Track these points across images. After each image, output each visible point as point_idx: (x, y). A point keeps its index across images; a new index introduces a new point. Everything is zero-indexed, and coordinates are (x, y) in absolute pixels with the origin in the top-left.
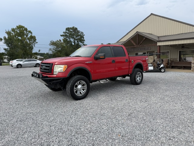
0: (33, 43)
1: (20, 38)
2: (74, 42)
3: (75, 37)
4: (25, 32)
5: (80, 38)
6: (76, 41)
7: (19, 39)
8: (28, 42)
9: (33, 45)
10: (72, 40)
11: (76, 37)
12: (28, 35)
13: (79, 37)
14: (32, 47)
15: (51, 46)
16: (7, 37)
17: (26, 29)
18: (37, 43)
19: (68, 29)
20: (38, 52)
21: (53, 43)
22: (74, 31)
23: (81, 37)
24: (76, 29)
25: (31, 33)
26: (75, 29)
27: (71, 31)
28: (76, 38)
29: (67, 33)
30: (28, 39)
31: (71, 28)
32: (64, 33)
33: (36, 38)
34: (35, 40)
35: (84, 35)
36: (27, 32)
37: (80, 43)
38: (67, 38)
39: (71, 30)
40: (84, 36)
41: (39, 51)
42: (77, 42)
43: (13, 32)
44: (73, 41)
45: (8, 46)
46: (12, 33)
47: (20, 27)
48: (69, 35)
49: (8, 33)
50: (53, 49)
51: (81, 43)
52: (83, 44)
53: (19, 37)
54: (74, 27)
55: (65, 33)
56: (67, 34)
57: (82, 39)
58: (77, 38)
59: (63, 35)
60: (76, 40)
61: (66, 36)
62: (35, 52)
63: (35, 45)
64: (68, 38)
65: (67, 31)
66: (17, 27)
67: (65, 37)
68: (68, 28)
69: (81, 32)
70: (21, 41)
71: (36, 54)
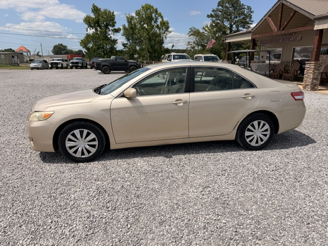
0: (164, 33)
2: (231, 29)
3: (233, 17)
4: (153, 15)
5: (243, 18)
6: (234, 26)
8: (158, 31)
9: (164, 37)
10: (226, 24)
11: (236, 17)
12: (158, 20)
13: (241, 18)
14: (163, 40)
15: (192, 37)
16: (127, 26)
17: (156, 11)
18: (170, 32)
19: (221, 3)
20: (171, 48)
21: (196, 33)
22: (233, 6)
23: (245, 16)
25: (162, 17)
27: (226, 7)
29: (220, 11)
30: (157, 26)
31: (227, 2)
32: (213, 11)
33: (169, 25)
34: (167, 28)
35: (253, 12)
36: (157, 16)
37: (241, 28)
38: (218, 21)
39: (227, 5)
40: (252, 14)
41: (173, 46)
42: (237, 26)
43: (137, 17)
44: (228, 26)
45: (128, 40)
46: (136, 19)
47: (148, 8)
48: (222, 14)
49: (130, 20)
50: (194, 42)
51: (244, 28)
53: (145, 25)
55: (215, 11)
56: (218, 12)
57: (248, 20)
58: (238, 19)
59: (211, 14)
60: (234, 24)
61: (216, 16)
63: (167, 37)
64: (220, 20)
65: (220, 7)
66: (143, 7)
67: (214, 19)
69: (246, 7)
70: (147, 31)
71: (168, 51)
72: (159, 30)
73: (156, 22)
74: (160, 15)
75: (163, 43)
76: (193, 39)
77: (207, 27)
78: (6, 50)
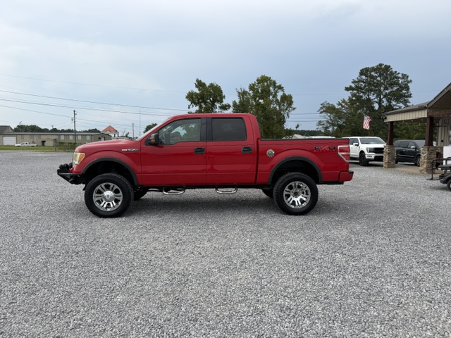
0: (286, 109)
1: (262, 102)
2: (380, 103)
3: (382, 89)
4: (271, 88)
5: (397, 89)
6: (385, 100)
7: (258, 104)
8: (278, 107)
9: (286, 115)
10: (373, 98)
11: (386, 88)
12: (278, 94)
13: (394, 89)
14: (284, 119)
15: (324, 114)
16: (238, 101)
17: (274, 83)
18: (294, 109)
19: (364, 72)
20: (295, 129)
21: (329, 109)
22: (381, 75)
23: (400, 86)
24: (387, 67)
25: (283, 90)
26: (384, 70)
27: (372, 77)
28: (386, 91)
29: (363, 81)
30: (277, 102)
31: (373, 69)
32: (354, 82)
33: (293, 100)
34: (290, 103)
35: (411, 81)
36: (276, 89)
38: (361, 94)
39: (373, 73)
40: (409, 84)
42: (389, 100)
43: (251, 92)
44: (376, 100)
46: (249, 94)
47: (263, 80)
49: (242, 94)
50: (327, 122)
51: (400, 102)
52: (405, 104)
53: (260, 101)
54: (381, 65)
55: (356, 82)
56: (361, 83)
57: (404, 91)
58: (390, 91)
59: (351, 87)
60: (384, 97)
61: (358, 88)
62: (289, 129)
63: (290, 114)
64: (364, 93)
65: (364, 77)
66: (258, 79)
67: (355, 92)
68: (366, 68)
69: (400, 75)
70: (264, 108)
72: (280, 107)
73: (275, 96)
74: (280, 88)
75: (284, 122)
76: (325, 117)
77: (344, 101)
78: (90, 131)
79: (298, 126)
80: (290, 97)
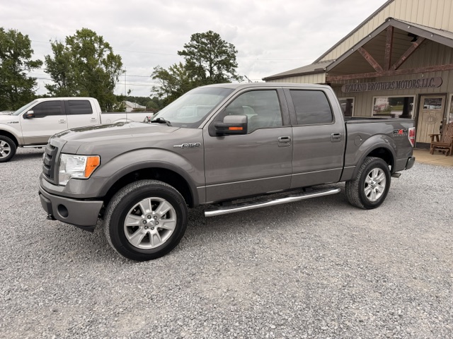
0: (115, 72)
1: (85, 60)
2: (211, 72)
3: (212, 57)
4: (96, 46)
5: (226, 58)
6: (215, 68)
7: (81, 63)
8: (104, 69)
9: (115, 78)
10: (204, 65)
11: (217, 56)
12: (104, 53)
13: (223, 58)
14: (113, 82)
15: (157, 80)
16: (53, 57)
17: (101, 40)
18: (124, 71)
19: (196, 37)
20: (127, 95)
21: (163, 75)
22: (211, 42)
23: (228, 56)
24: (217, 36)
25: (110, 48)
26: (213, 38)
27: (203, 43)
28: (216, 60)
29: (194, 47)
30: (104, 62)
31: (203, 36)
32: (186, 47)
33: (122, 61)
34: (120, 65)
35: (237, 51)
36: (102, 47)
37: (224, 72)
38: (195, 61)
39: (203, 40)
40: (235, 54)
41: (130, 92)
42: (219, 68)
43: (69, 46)
44: (208, 68)
45: (56, 78)
46: (67, 49)
47: (85, 34)
48: (199, 52)
49: (58, 49)
50: (161, 88)
51: (228, 71)
52: (233, 74)
53: (82, 59)
54: (210, 32)
55: (189, 47)
56: (193, 49)
57: (231, 61)
58: (219, 59)
59: (184, 51)
60: (215, 65)
61: (191, 53)
62: (119, 95)
63: (119, 78)
64: (197, 59)
65: (195, 43)
66: (78, 32)
67: (189, 57)
68: (197, 34)
69: (228, 45)
70: (88, 67)
71: (121, 98)
72: (106, 68)
73: (100, 55)
74: (107, 46)
75: (113, 86)
76: (159, 83)
77: (176, 67)
79: (130, 91)
80: (119, 58)
